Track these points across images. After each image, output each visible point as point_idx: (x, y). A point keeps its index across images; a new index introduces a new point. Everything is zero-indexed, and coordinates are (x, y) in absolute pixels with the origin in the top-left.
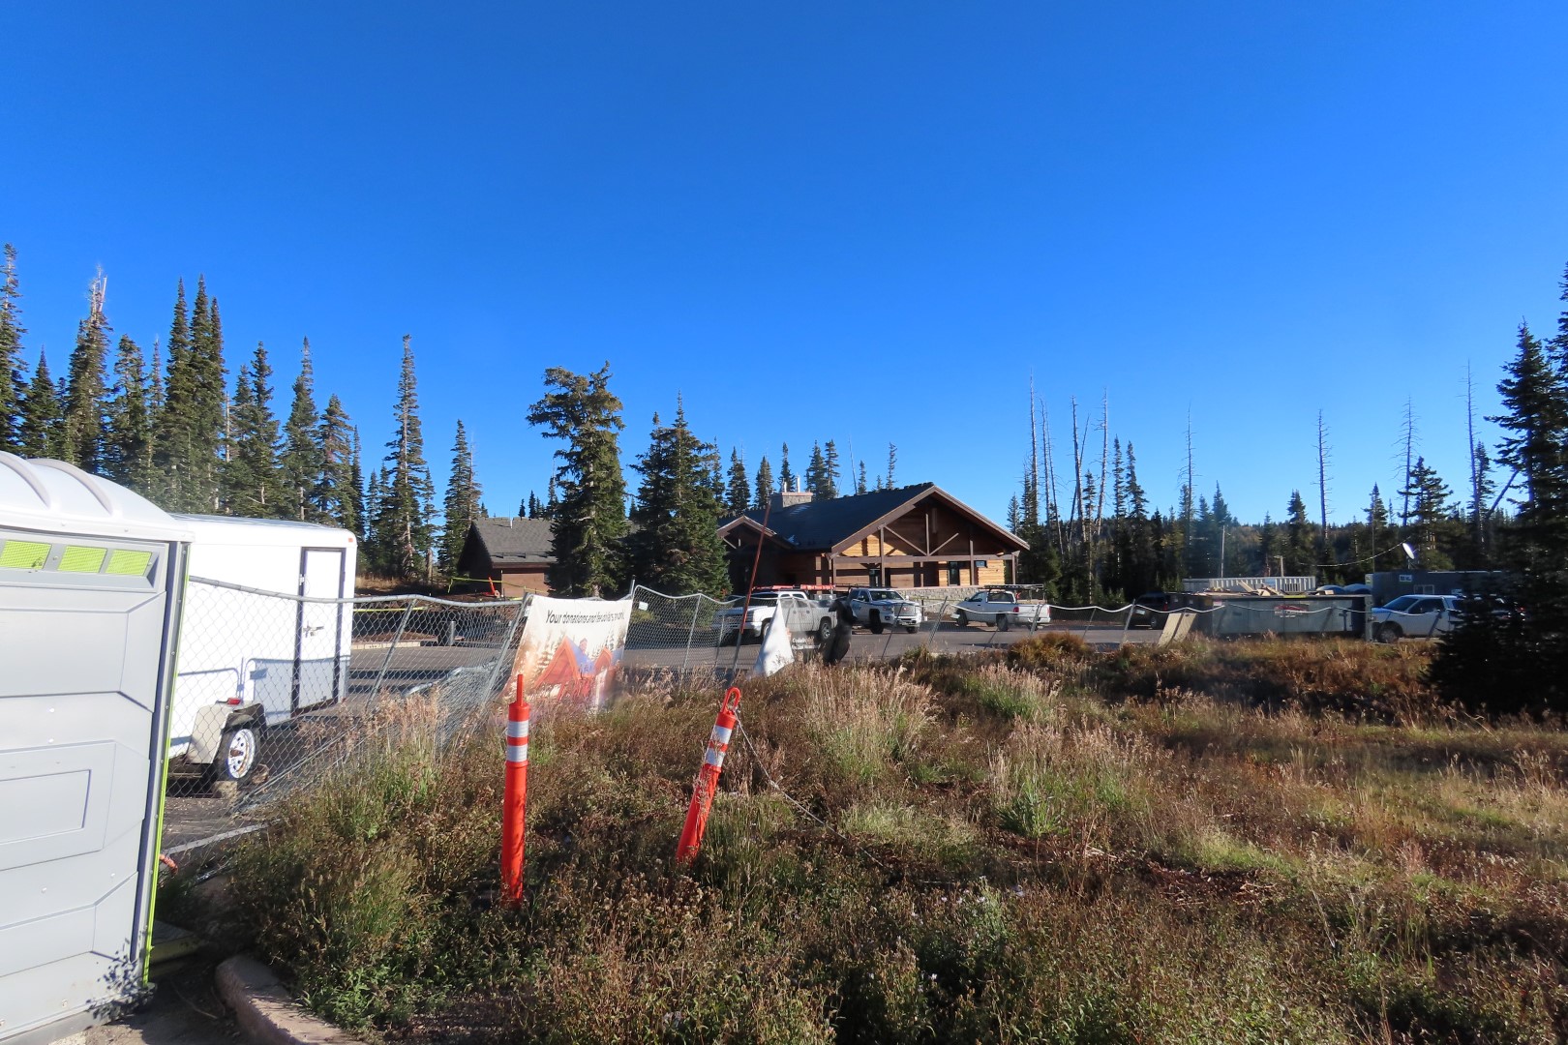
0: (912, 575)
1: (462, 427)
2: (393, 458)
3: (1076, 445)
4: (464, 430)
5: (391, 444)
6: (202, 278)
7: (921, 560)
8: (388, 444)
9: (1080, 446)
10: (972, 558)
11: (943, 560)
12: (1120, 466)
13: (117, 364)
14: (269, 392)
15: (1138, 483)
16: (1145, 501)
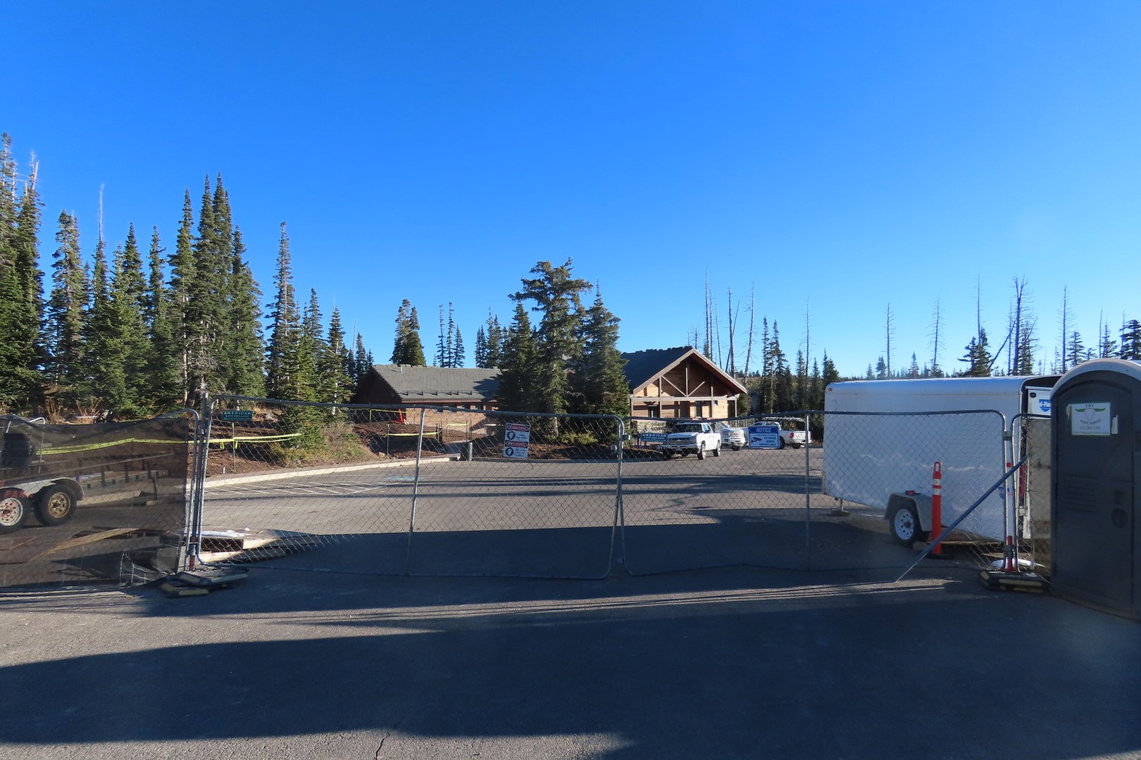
0: (673, 410)
1: (315, 294)
2: (272, 316)
3: (731, 321)
4: (316, 296)
5: (270, 305)
6: (219, 176)
7: (679, 399)
8: (268, 305)
9: (733, 322)
10: (712, 398)
11: (693, 400)
12: (767, 337)
13: (57, 234)
14: (244, 265)
15: (780, 349)
16: (785, 360)
